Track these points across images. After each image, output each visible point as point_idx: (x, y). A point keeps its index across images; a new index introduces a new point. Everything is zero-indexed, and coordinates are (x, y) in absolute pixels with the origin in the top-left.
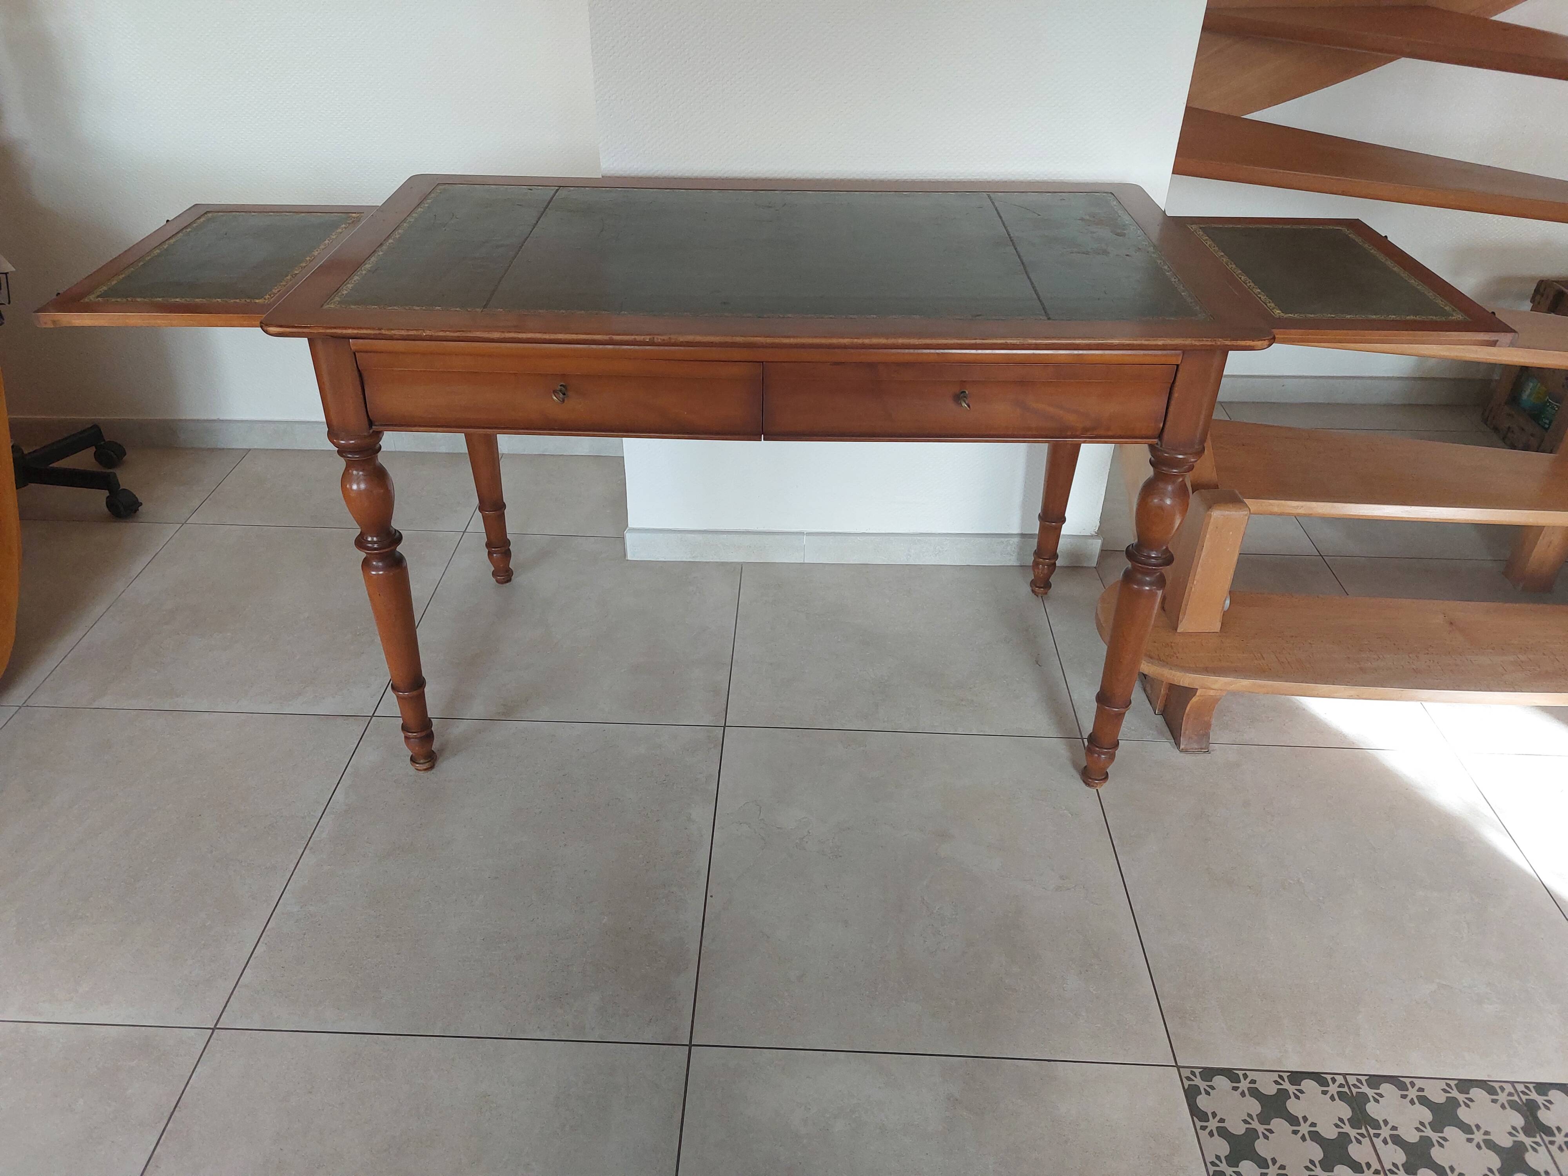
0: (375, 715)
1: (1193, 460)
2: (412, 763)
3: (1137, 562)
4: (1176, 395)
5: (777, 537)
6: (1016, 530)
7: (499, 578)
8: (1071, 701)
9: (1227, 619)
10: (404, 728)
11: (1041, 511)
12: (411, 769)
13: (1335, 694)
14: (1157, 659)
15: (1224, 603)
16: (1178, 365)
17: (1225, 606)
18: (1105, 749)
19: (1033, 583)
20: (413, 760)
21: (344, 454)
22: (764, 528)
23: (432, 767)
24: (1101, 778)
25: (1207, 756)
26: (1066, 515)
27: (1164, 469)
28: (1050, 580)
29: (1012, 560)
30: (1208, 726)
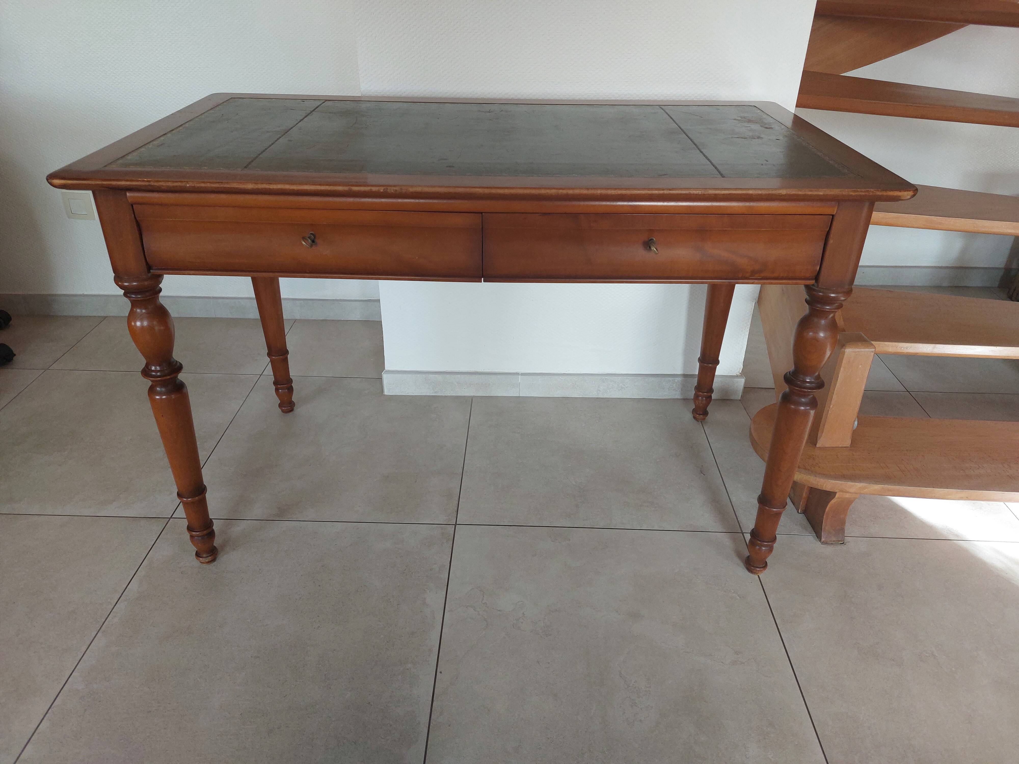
0: (173, 517)
1: (843, 298)
2: (197, 557)
3: (795, 386)
4: (831, 241)
5: (499, 376)
6: (679, 371)
7: (283, 408)
8: (731, 502)
9: (856, 437)
10: (190, 529)
11: (700, 356)
12: (196, 562)
13: (949, 496)
14: (804, 469)
15: (854, 424)
16: (833, 216)
17: (854, 425)
18: (766, 542)
19: (694, 411)
20: (198, 555)
21: (128, 295)
22: (489, 370)
23: (213, 560)
24: (762, 566)
25: (844, 547)
26: (719, 359)
27: (819, 306)
28: (707, 409)
29: (677, 395)
30: (843, 523)
